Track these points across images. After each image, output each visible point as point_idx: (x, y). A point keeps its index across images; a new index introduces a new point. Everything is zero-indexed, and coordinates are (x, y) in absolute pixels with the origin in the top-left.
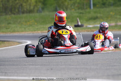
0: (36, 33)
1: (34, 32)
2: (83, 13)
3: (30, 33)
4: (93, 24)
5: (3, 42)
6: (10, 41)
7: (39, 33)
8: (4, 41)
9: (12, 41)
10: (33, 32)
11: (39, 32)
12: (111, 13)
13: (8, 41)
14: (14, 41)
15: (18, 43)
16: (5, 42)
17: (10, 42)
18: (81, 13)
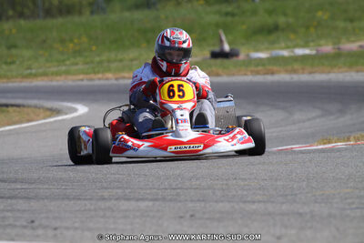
0: (100, 79)
1: (92, 76)
2: (233, 15)
3: (82, 80)
4: (267, 49)
5: (4, 108)
6: (24, 106)
7: (107, 79)
8: (7, 106)
9: (29, 106)
10: (88, 76)
11: (109, 75)
12: (320, 14)
13: (18, 106)
14: (36, 107)
15: (48, 113)
16: (10, 109)
17: (25, 109)
18: (227, 14)
